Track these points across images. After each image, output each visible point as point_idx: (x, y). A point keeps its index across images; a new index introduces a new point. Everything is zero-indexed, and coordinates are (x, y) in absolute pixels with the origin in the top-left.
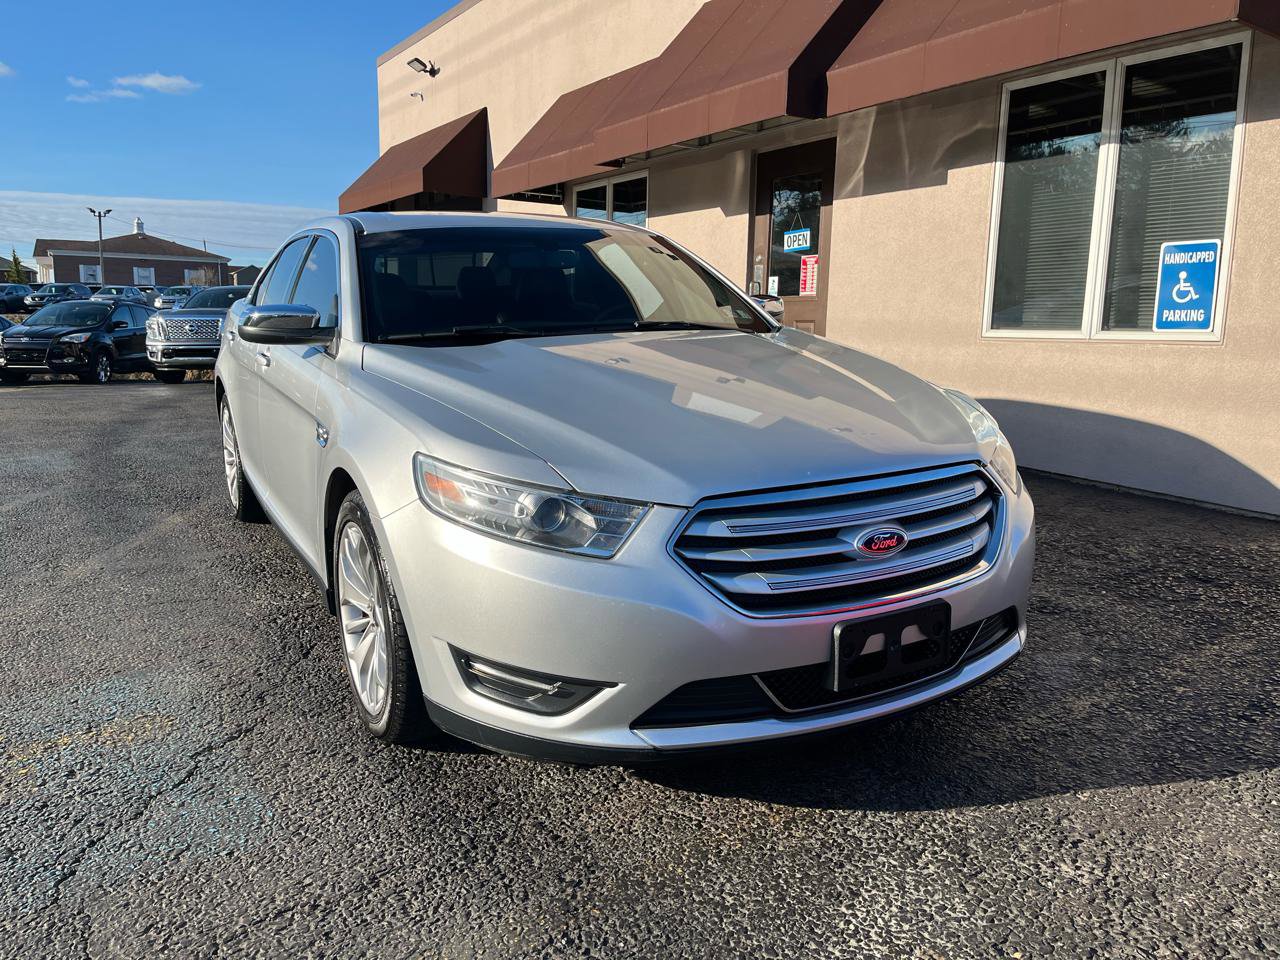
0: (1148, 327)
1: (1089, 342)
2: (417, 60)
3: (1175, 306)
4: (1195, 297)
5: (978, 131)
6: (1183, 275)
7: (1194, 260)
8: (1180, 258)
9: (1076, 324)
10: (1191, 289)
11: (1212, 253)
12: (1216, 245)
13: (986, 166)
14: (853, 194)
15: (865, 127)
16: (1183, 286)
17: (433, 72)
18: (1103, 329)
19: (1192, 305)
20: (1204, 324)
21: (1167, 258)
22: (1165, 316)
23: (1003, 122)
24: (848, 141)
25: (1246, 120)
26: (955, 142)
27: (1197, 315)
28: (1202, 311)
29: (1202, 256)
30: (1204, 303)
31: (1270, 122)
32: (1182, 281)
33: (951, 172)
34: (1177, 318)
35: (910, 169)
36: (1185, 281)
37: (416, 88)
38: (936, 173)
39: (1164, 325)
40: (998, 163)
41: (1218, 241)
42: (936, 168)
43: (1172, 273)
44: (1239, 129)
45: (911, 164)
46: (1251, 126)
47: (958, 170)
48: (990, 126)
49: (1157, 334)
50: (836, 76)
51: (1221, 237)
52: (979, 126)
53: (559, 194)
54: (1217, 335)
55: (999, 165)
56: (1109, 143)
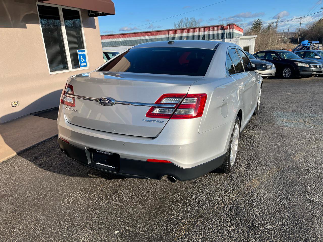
0: (79, 67)
3: (82, 63)
4: (84, 60)
18: (73, 69)
19: (84, 62)
20: (86, 66)
22: (81, 65)
23: (38, 13)
26: (26, 15)
36: (82, 57)
41: (85, 50)
42: (22, 22)
44: (83, 28)
49: (81, 69)
54: (88, 68)
55: (40, 25)
56: (63, 26)
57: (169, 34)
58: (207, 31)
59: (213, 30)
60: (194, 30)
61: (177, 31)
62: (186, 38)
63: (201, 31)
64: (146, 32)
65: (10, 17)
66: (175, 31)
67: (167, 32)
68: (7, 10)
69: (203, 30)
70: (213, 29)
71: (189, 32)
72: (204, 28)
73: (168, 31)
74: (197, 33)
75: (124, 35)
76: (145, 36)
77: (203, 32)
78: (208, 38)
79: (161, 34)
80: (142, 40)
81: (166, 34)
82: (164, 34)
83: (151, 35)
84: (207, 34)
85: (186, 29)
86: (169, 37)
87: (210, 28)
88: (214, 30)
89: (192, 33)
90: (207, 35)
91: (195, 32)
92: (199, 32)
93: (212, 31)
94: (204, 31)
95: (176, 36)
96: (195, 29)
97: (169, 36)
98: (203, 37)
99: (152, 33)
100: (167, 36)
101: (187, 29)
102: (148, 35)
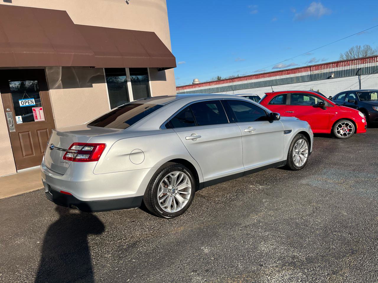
13: (103, 84)
23: (105, 74)
25: (151, 81)
35: (79, 82)
42: (88, 83)
47: (95, 84)
48: (102, 74)
52: (99, 74)
55: (106, 84)
56: (129, 82)
57: (311, 71)
58: (364, 63)
59: (372, 62)
60: (345, 64)
61: (322, 67)
62: (334, 74)
63: (356, 64)
64: (283, 71)
65: (78, 80)
66: (319, 67)
67: (309, 69)
68: (75, 74)
69: (357, 62)
70: (372, 60)
71: (338, 66)
72: (359, 60)
73: (310, 67)
74: (349, 66)
75: (257, 76)
76: (282, 75)
77: (357, 65)
78: (365, 72)
79: (301, 72)
80: (278, 79)
81: (307, 71)
82: (305, 71)
83: (288, 74)
84: (363, 67)
85: (334, 63)
86: (311, 75)
87: (368, 59)
88: (374, 61)
89: (342, 67)
90: (363, 69)
91: (347, 65)
92: (352, 66)
93: (370, 63)
94: (359, 64)
95: (321, 73)
96: (347, 62)
97: (312, 73)
98: (358, 71)
99: (291, 71)
100: (309, 73)
101: (336, 63)
102: (285, 74)
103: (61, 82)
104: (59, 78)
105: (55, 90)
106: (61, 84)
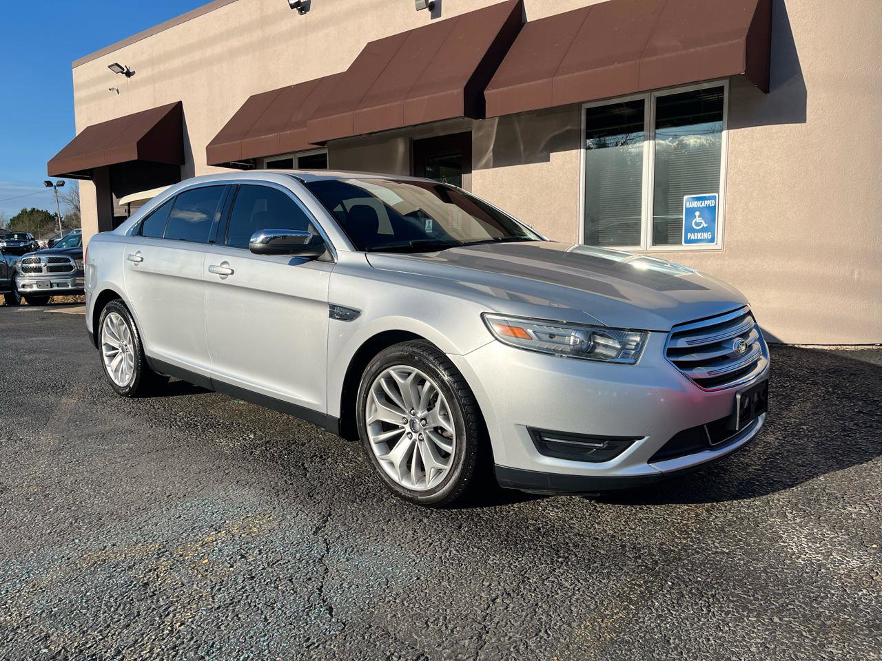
0: (680, 243)
1: (646, 252)
2: (117, 64)
3: (694, 231)
4: (705, 225)
5: (567, 131)
6: (697, 214)
7: (703, 205)
8: (695, 204)
9: (637, 242)
10: (703, 221)
11: (713, 201)
12: (715, 196)
13: (574, 151)
14: (486, 167)
15: (492, 126)
16: (698, 220)
17: (129, 74)
18: (653, 245)
19: (704, 230)
20: (712, 240)
21: (688, 205)
22: (689, 236)
23: (583, 126)
24: (480, 134)
25: (729, 128)
26: (555, 136)
27: (707, 235)
28: (710, 233)
29: (708, 202)
30: (711, 228)
31: (743, 129)
32: (697, 217)
33: (552, 155)
34: (696, 237)
35: (524, 152)
36: (699, 217)
37: (113, 84)
38: (542, 155)
39: (688, 241)
40: (582, 150)
41: (716, 195)
42: (542, 151)
43: (691, 212)
44: (725, 133)
45: (524, 149)
46: (732, 131)
47: (556, 153)
48: (576, 128)
49: (685, 247)
50: (490, 94)
51: (718, 192)
52: (568, 128)
53: (253, 163)
54: (719, 246)
56: (649, 140)
103: (491, 154)
104: (490, 146)
105: (480, 170)
106: (492, 158)
